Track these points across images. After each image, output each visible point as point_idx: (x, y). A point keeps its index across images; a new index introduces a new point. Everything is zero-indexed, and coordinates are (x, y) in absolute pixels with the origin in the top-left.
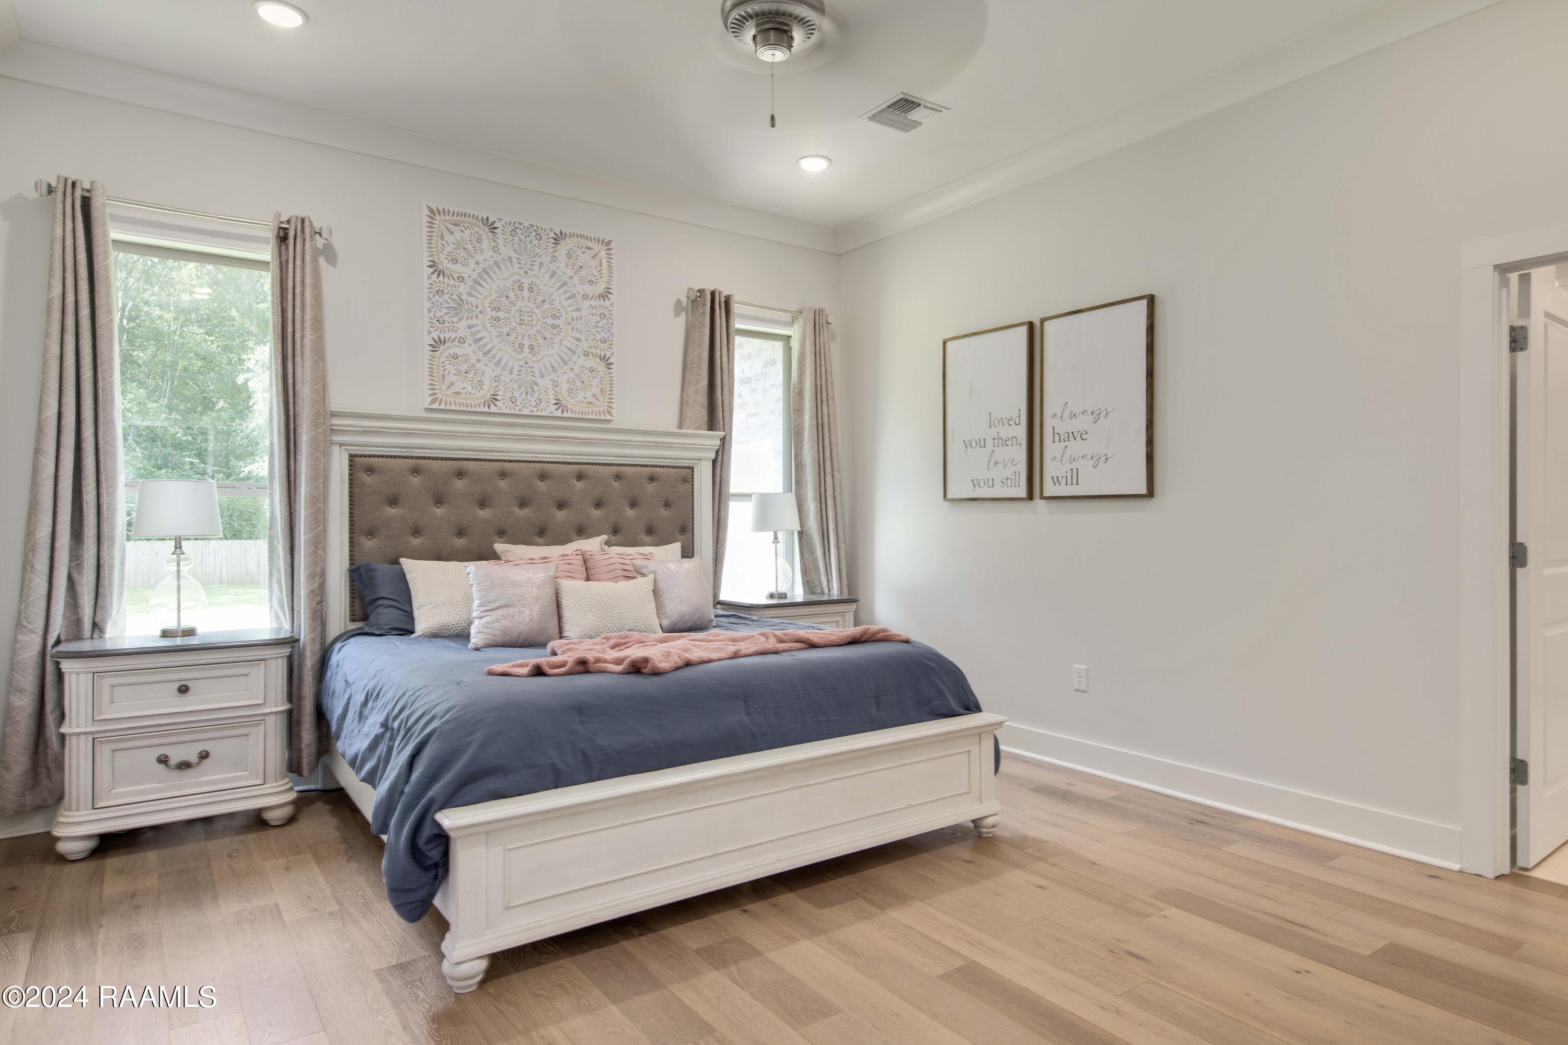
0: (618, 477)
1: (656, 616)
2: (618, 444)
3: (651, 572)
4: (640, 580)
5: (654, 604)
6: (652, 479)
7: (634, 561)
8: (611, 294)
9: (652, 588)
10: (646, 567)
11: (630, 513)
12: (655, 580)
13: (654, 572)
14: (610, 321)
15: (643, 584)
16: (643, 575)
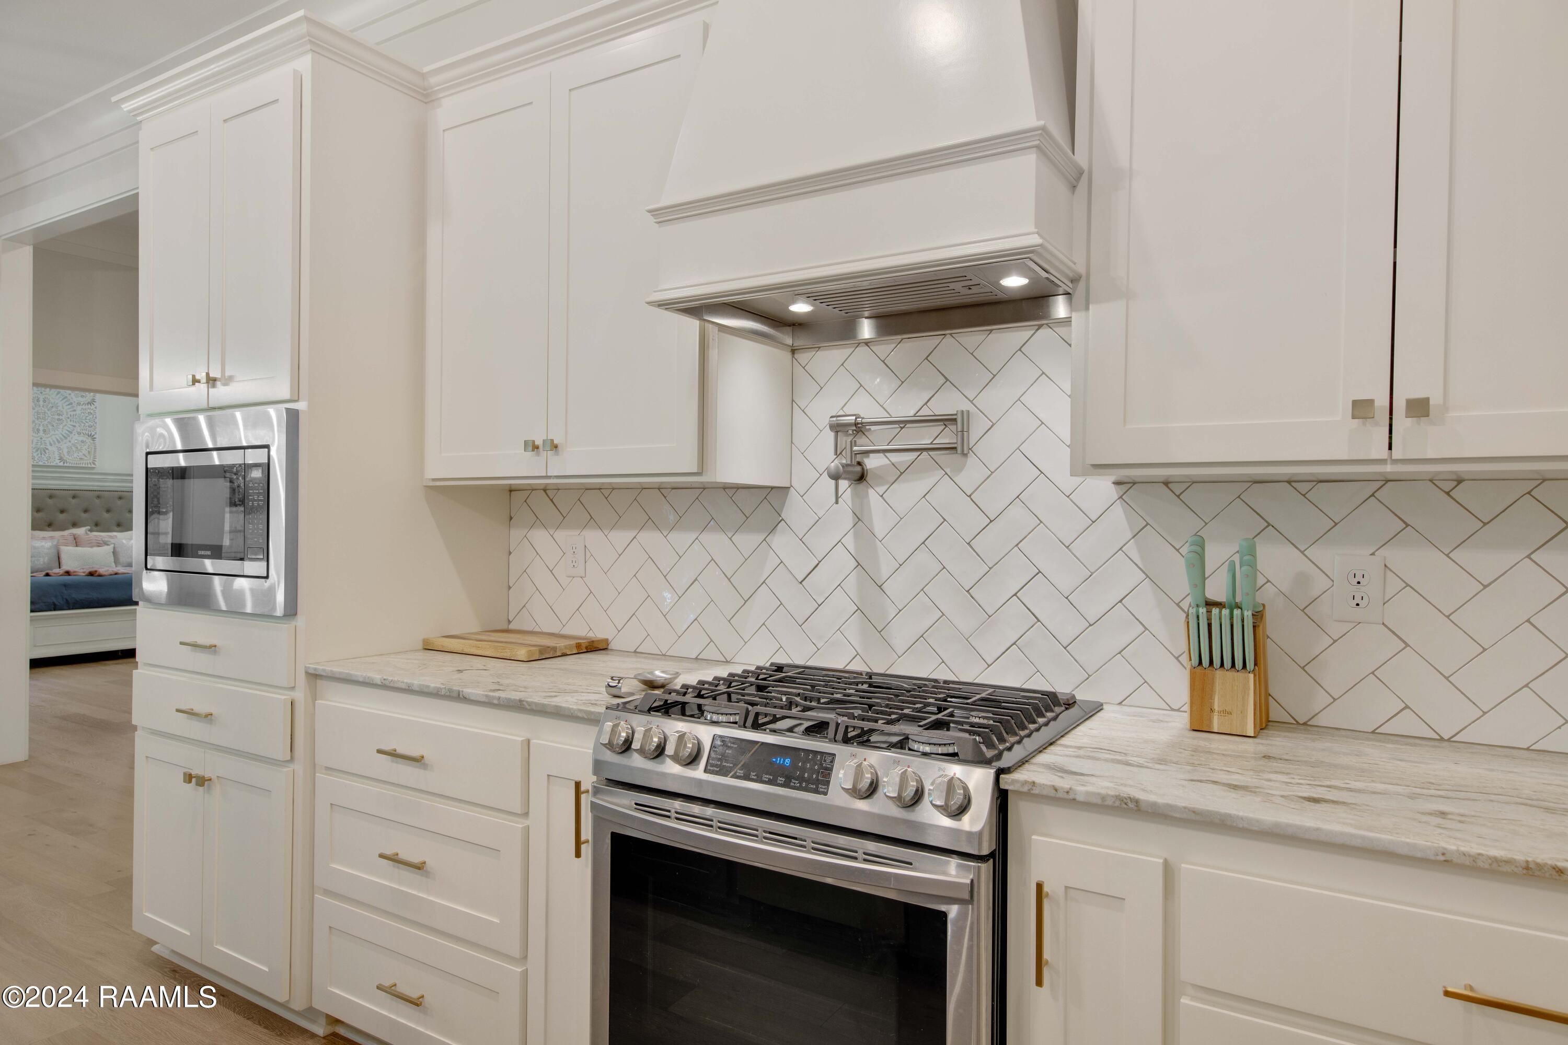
0: (98, 497)
1: (113, 564)
2: (99, 480)
3: (112, 544)
4: (106, 547)
5: (113, 558)
6: (120, 498)
7: (103, 539)
8: (95, 402)
9: (112, 550)
10: (110, 541)
11: (106, 515)
12: (114, 548)
13: (114, 544)
14: (95, 416)
15: (108, 549)
16: (108, 545)
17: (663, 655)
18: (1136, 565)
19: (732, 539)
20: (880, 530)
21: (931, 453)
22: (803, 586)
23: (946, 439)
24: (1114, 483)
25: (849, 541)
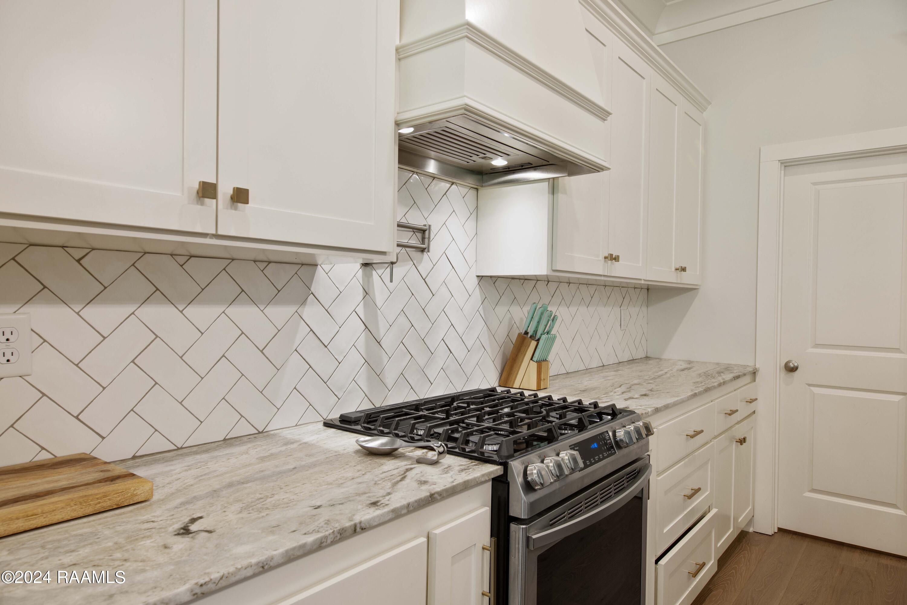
17: (178, 449)
18: (482, 318)
19: (264, 311)
20: (379, 303)
21: (407, 249)
22: (328, 349)
23: (414, 241)
24: (476, 276)
25: (361, 310)
